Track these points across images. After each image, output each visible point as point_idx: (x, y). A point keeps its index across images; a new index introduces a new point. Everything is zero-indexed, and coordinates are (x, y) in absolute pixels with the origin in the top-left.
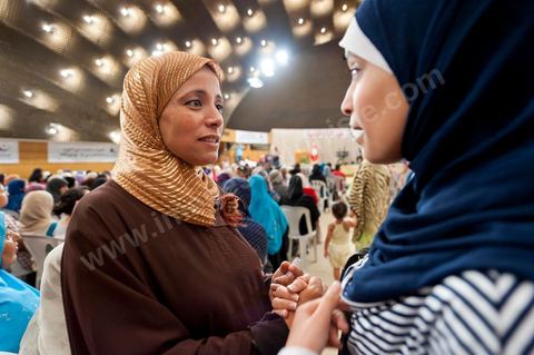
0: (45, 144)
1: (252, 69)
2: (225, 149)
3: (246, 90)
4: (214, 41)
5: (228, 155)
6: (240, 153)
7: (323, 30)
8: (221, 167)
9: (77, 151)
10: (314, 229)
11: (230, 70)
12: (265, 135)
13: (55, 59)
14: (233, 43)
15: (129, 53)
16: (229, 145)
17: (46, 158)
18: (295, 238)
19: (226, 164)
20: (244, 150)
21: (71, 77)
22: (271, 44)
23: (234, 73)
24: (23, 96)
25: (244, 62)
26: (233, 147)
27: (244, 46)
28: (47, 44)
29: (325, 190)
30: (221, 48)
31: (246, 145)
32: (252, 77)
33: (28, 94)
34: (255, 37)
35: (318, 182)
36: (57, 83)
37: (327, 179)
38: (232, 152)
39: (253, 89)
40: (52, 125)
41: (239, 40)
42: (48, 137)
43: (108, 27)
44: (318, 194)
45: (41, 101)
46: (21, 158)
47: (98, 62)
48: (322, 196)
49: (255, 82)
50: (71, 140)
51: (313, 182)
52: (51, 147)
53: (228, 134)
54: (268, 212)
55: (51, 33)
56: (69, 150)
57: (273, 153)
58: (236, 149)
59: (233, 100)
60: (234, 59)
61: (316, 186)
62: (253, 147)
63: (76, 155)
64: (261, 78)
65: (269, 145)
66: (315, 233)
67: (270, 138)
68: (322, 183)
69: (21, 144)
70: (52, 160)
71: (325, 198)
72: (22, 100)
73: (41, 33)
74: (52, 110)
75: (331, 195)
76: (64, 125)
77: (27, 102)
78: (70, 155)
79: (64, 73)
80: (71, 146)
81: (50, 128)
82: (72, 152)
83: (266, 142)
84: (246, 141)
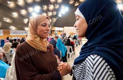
0: (9, 31)
1: (59, 12)
2: (53, 32)
3: (58, 17)
4: (50, 5)
5: (53, 33)
6: (56, 33)
7: (77, 2)
8: (52, 36)
9: (17, 32)
10: (73, 51)
11: (54, 12)
12: (62, 28)
13: (11, 10)
14: (54, 6)
15: (29, 8)
16: (54, 31)
17: (10, 34)
18: (69, 53)
19: (53, 35)
20: (57, 32)
21: (15, 15)
22: (64, 6)
23: (55, 13)
24: (4, 19)
25: (57, 10)
26: (55, 31)
27: (57, 7)
28: (9, 7)
29: (77, 42)
30: (51, 7)
31: (58, 31)
32: (59, 14)
33: (5, 19)
34: (60, 4)
35: (75, 40)
36: (12, 16)
37: (77, 39)
38: (54, 33)
39: (59, 17)
40: (11, 26)
41: (56, 5)
42: (10, 29)
43: (24, 2)
44: (75, 43)
45: (8, 20)
46: (4, 34)
47: (22, 11)
48: (76, 43)
49: (60, 15)
50: (15, 30)
51: (74, 40)
52: (11, 31)
53: (53, 28)
54: (62, 47)
55: (10, 4)
56: (15, 32)
57: (65, 33)
58: (55, 32)
59: (55, 20)
60: (55, 10)
61: (74, 41)
62: (59, 31)
63: (17, 33)
64: (61, 14)
65: (64, 31)
66: (73, 52)
67: (64, 29)
68: (76, 40)
69: (3, 31)
70: (11, 34)
71: (77, 43)
72: (3, 20)
73: (8, 4)
74: (11, 23)
75: (78, 43)
76: (14, 26)
77: (5, 21)
78: (15, 34)
79: (13, 13)
80: (15, 31)
81: (10, 27)
82: (16, 33)
83: (63, 30)
84: (58, 30)
